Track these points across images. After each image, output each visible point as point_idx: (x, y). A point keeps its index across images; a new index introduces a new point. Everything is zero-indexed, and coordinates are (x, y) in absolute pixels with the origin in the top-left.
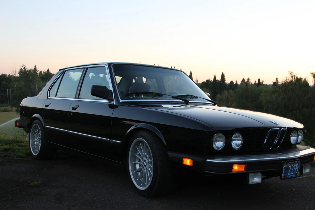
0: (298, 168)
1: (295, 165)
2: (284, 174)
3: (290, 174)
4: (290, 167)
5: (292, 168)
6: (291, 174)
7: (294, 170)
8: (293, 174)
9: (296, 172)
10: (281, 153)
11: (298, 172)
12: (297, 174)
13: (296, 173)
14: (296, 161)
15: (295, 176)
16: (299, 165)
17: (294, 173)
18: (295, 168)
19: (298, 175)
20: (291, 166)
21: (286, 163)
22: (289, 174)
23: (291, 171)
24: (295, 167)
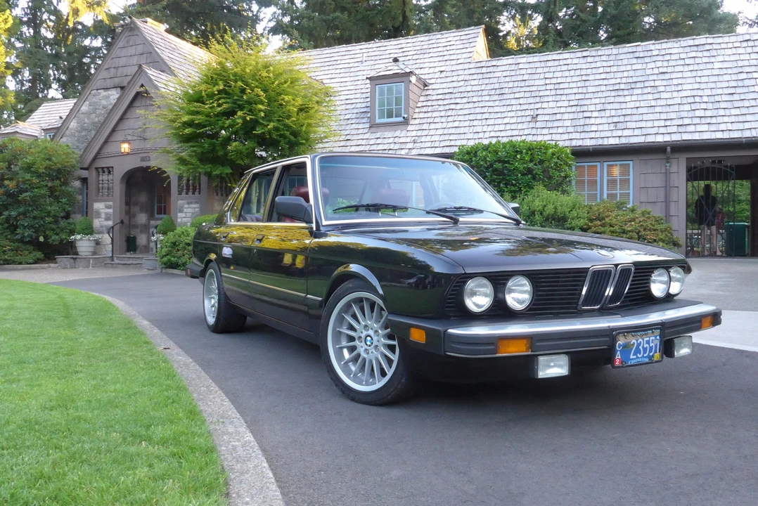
0: (656, 346)
1: (646, 339)
2: (619, 357)
3: (635, 357)
4: (634, 343)
5: (639, 345)
6: (638, 357)
7: (645, 350)
8: (641, 357)
9: (649, 354)
10: (619, 316)
11: (656, 352)
12: (653, 356)
13: (651, 354)
14: (651, 331)
15: (647, 360)
16: (658, 337)
17: (645, 355)
18: (647, 345)
19: (655, 359)
20: (637, 341)
21: (625, 336)
22: (632, 357)
23: (638, 351)
24: (648, 342)
